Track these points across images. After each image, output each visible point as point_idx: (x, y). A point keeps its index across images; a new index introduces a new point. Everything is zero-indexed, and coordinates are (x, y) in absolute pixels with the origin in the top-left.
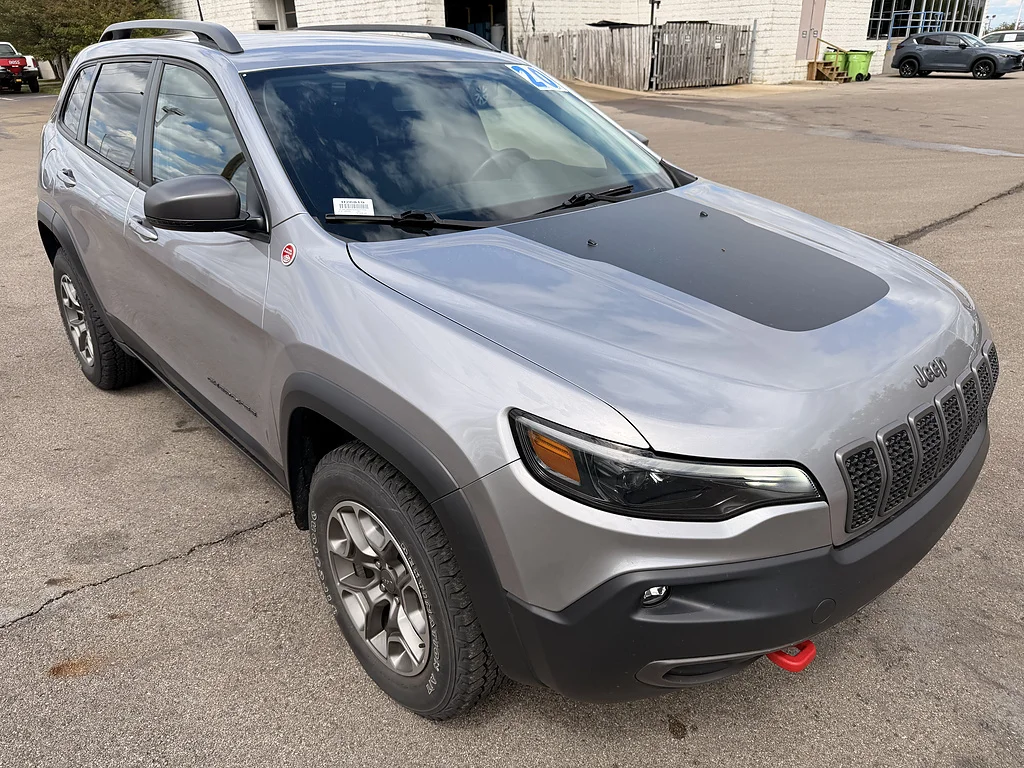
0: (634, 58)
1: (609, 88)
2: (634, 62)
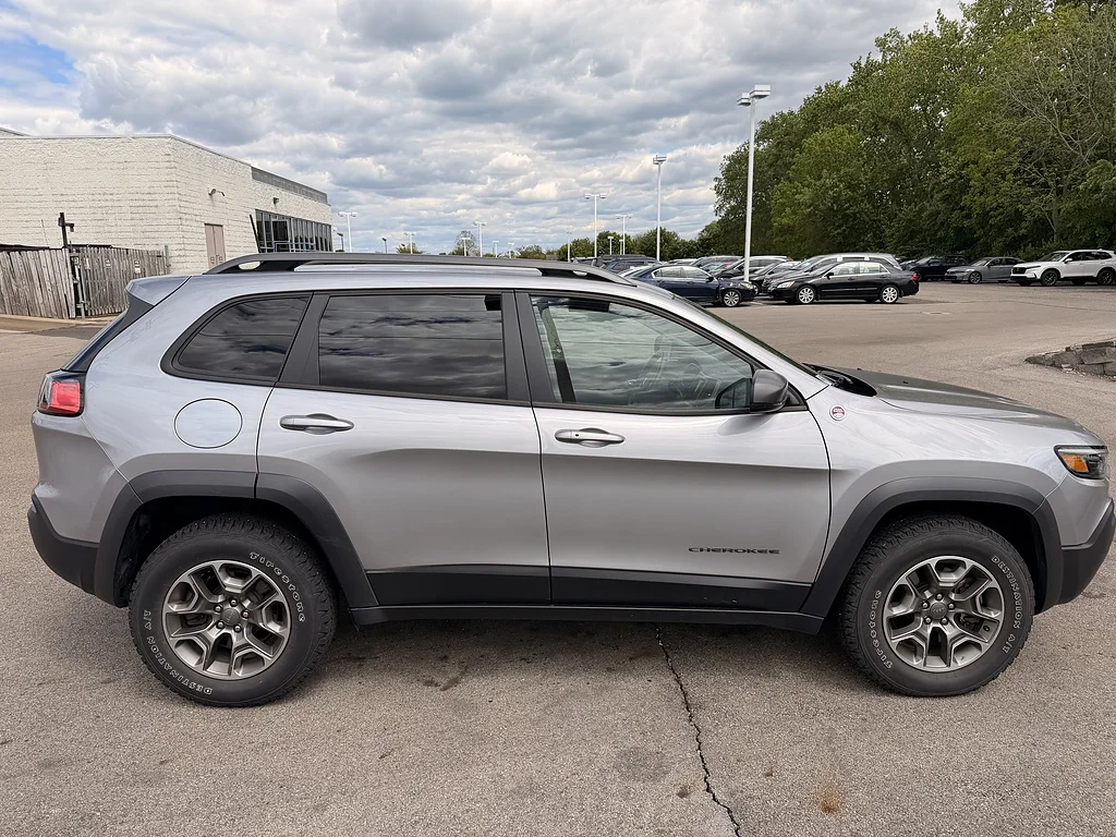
0: (48, 284)
1: (18, 317)
2: (49, 287)
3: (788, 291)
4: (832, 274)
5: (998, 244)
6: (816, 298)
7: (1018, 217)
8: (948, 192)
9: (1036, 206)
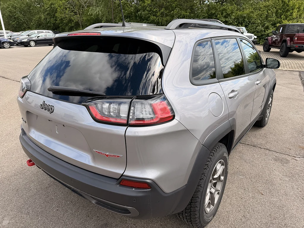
3: (26, 42)
4: (39, 37)
5: (67, 28)
6: (36, 44)
7: (70, 21)
8: (48, 12)
9: (76, 18)
